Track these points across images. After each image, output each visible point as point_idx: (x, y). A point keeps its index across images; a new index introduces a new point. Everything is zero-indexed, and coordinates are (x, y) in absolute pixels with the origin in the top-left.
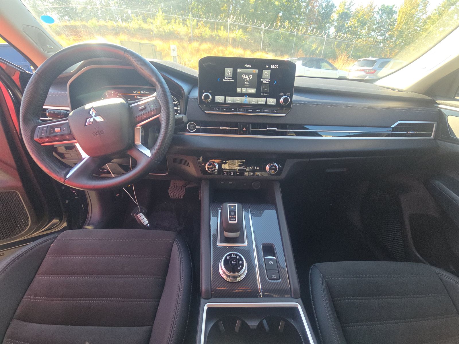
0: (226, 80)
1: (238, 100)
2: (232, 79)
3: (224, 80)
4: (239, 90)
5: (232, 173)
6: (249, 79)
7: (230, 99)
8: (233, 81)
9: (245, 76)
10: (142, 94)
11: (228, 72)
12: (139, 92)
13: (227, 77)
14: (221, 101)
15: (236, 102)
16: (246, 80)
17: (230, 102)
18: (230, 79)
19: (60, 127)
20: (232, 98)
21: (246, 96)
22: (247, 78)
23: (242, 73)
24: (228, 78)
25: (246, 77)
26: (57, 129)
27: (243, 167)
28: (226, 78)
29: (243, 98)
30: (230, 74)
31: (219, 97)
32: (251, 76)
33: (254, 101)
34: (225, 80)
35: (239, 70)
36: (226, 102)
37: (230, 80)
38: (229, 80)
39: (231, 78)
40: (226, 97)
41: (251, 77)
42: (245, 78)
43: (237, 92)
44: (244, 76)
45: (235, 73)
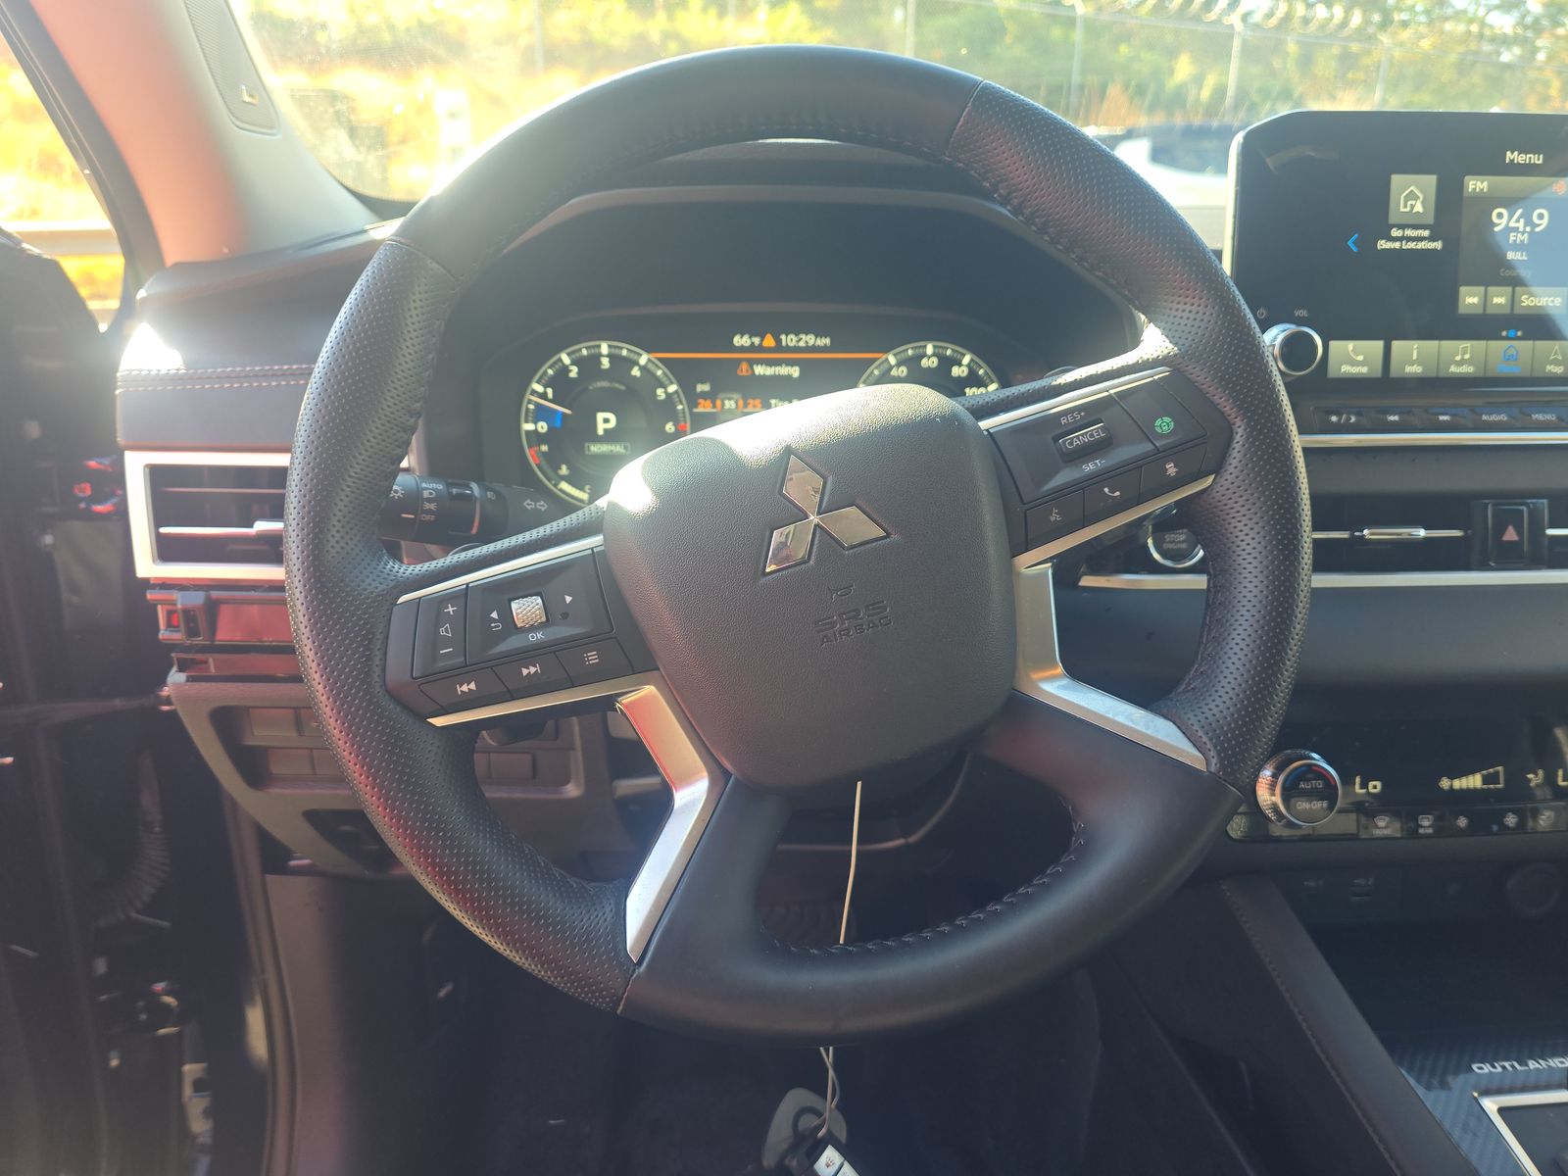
0: (1397, 245)
1: (1461, 357)
2: (1431, 239)
3: (1383, 244)
4: (1470, 299)
5: (1426, 823)
6: (1532, 234)
7: (1413, 356)
8: (1438, 245)
9: (1509, 220)
10: (788, 349)
11: (1412, 196)
12: (769, 341)
13: (1402, 227)
14: (1364, 370)
15: (1453, 369)
16: (1512, 239)
17: (1414, 369)
18: (1420, 239)
19: (538, 594)
20: (1431, 345)
21: (1512, 333)
22: (1521, 225)
23: (1488, 202)
24: (1409, 232)
25: (1512, 224)
26: (526, 609)
27: (1485, 780)
28: (1395, 233)
29: (1493, 344)
30: (1419, 208)
31: (1350, 345)
32: (1541, 217)
33: (1556, 363)
34: (1389, 245)
35: (1476, 185)
36: (1394, 372)
37: (1421, 245)
38: (1411, 245)
39: (1426, 233)
40: (1396, 345)
41: (1545, 222)
42: (1508, 230)
43: (1462, 310)
44: (1500, 216)
45: (1449, 198)
